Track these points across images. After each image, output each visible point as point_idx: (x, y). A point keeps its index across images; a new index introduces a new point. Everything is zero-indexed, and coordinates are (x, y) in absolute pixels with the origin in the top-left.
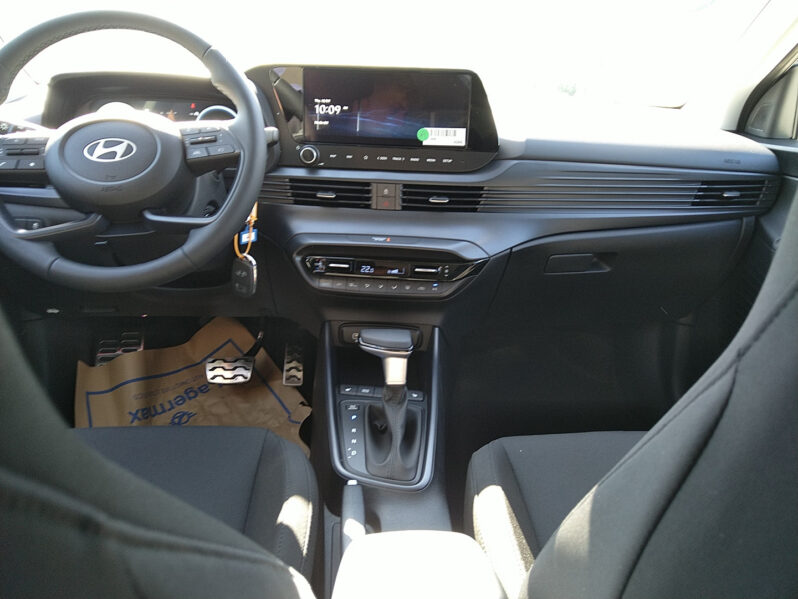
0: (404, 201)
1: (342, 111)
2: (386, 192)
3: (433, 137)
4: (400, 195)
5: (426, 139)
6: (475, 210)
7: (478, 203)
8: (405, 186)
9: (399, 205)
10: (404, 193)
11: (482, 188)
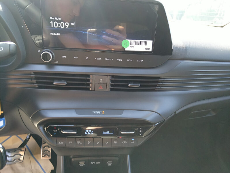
0: (112, 85)
1: (70, 25)
2: (101, 80)
3: (132, 45)
4: (109, 82)
5: (127, 46)
6: (154, 90)
7: (156, 86)
8: (113, 77)
9: (108, 88)
10: (112, 81)
11: (159, 78)
